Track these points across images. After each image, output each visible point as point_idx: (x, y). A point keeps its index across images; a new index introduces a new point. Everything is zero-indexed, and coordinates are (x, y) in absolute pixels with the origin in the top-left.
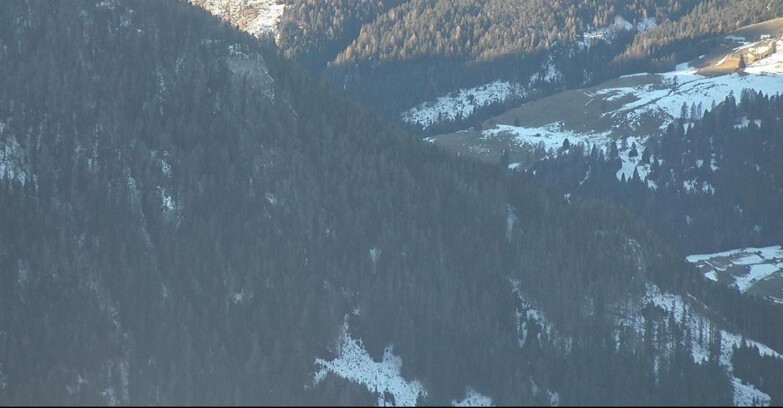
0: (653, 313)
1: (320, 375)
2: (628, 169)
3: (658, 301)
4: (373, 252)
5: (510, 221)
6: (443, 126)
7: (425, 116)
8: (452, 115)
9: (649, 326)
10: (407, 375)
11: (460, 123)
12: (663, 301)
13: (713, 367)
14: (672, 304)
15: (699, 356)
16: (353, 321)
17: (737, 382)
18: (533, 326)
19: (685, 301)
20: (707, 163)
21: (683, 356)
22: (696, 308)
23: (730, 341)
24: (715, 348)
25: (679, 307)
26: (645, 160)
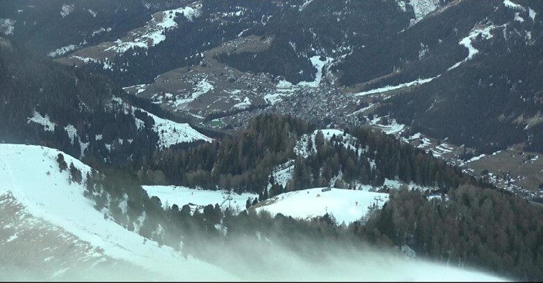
0: (114, 102)
1: (29, 122)
2: (106, 66)
3: (115, 99)
4: (41, 89)
5: (76, 80)
6: (57, 56)
7: (53, 54)
8: (60, 53)
9: (113, 106)
10: (51, 121)
11: (62, 56)
12: (117, 99)
13: (130, 115)
14: (119, 100)
15: (126, 113)
16: (37, 107)
17: (136, 119)
18: (83, 107)
19: (122, 99)
20: (126, 64)
21: (122, 113)
22: (124, 101)
23: (134, 109)
24: (130, 111)
25: (121, 100)
26: (110, 64)
